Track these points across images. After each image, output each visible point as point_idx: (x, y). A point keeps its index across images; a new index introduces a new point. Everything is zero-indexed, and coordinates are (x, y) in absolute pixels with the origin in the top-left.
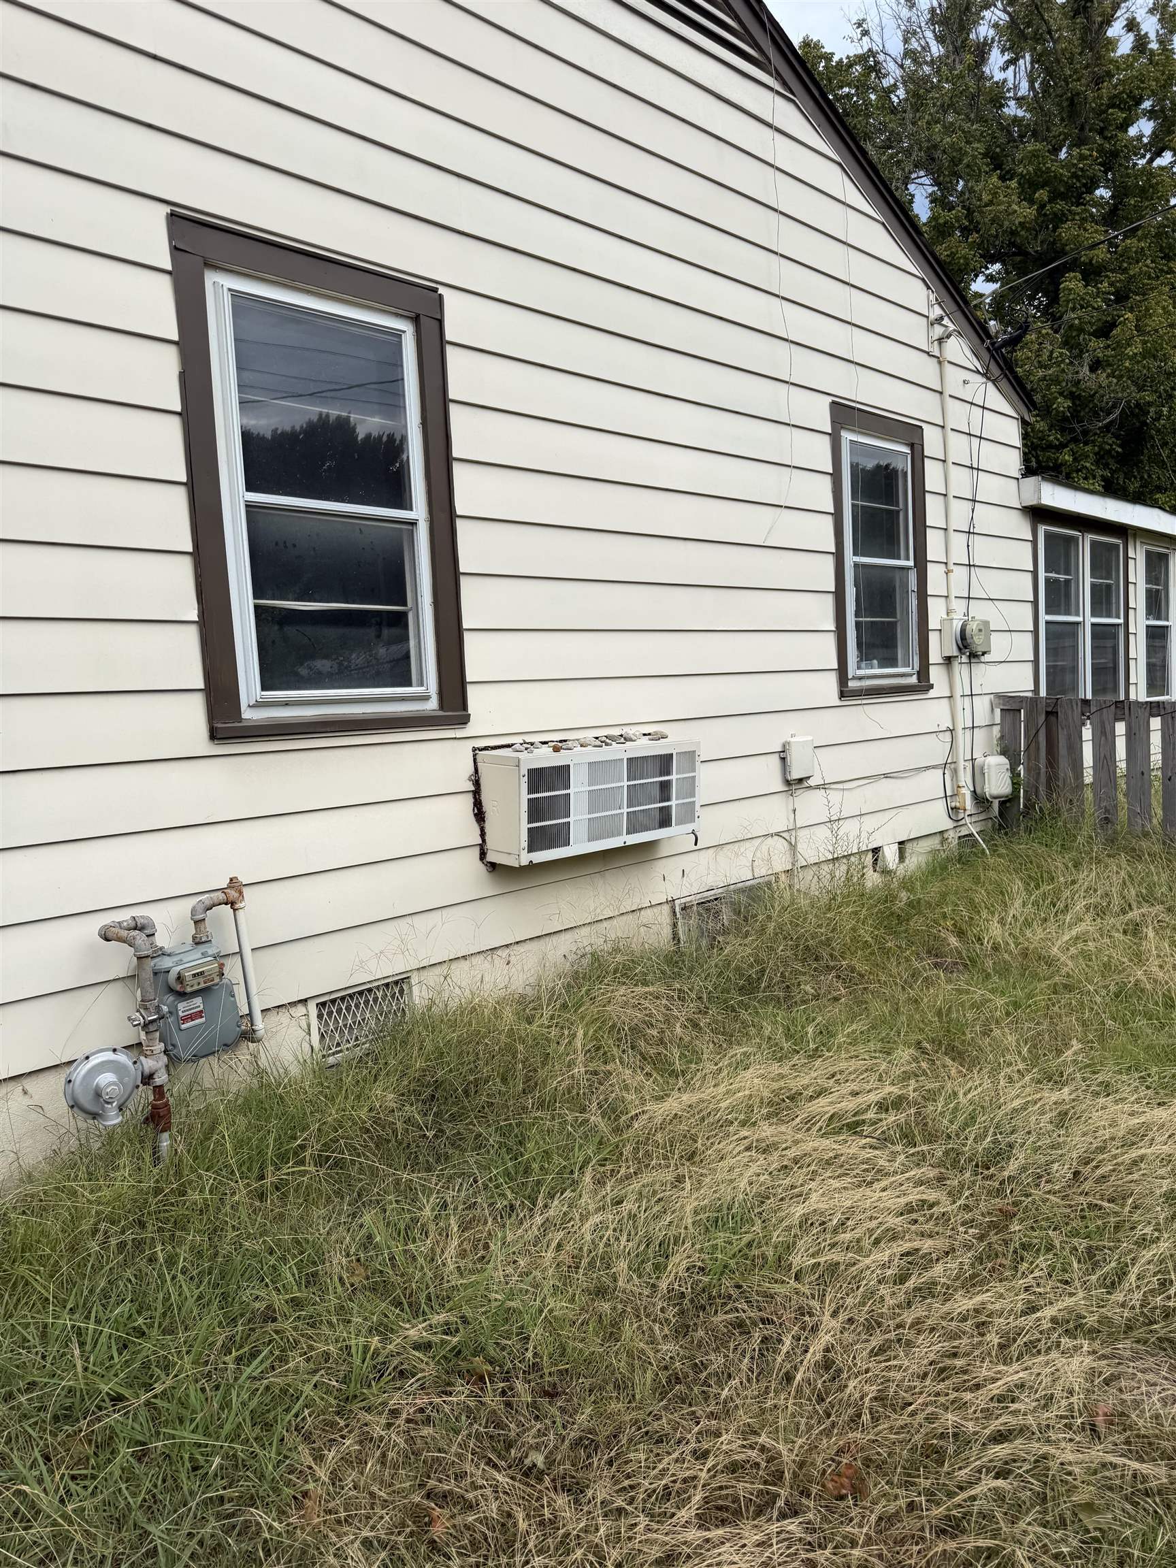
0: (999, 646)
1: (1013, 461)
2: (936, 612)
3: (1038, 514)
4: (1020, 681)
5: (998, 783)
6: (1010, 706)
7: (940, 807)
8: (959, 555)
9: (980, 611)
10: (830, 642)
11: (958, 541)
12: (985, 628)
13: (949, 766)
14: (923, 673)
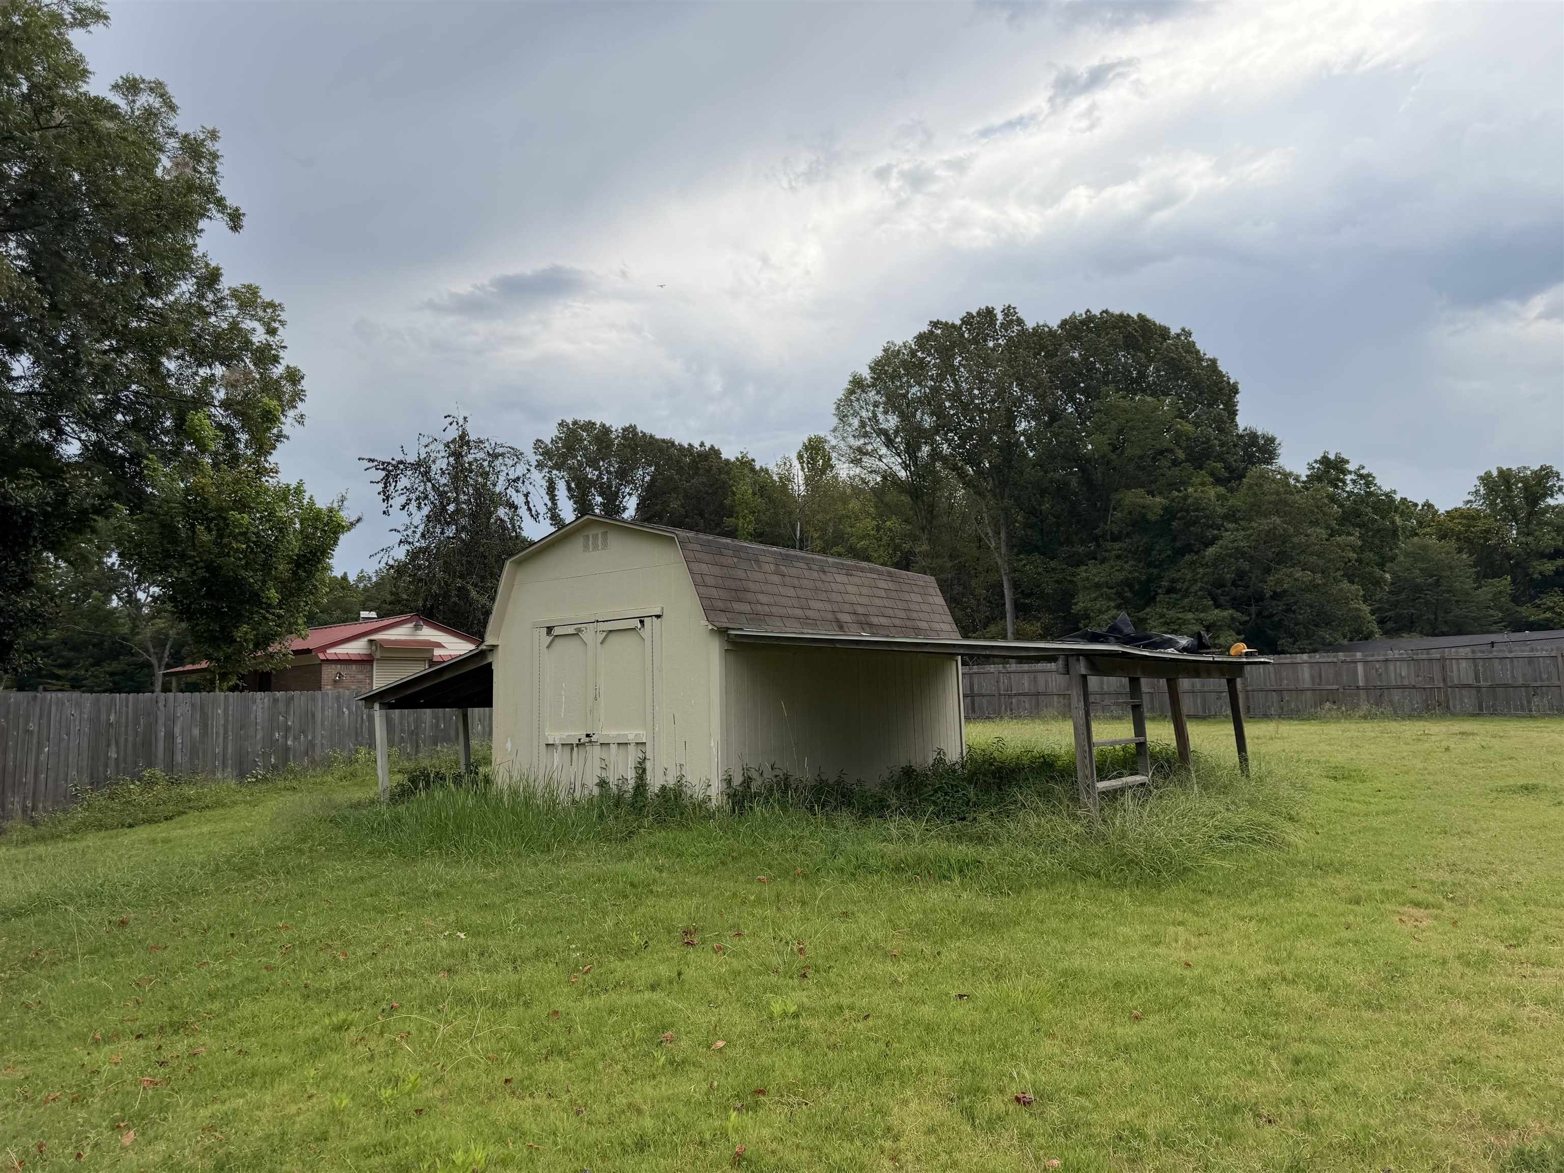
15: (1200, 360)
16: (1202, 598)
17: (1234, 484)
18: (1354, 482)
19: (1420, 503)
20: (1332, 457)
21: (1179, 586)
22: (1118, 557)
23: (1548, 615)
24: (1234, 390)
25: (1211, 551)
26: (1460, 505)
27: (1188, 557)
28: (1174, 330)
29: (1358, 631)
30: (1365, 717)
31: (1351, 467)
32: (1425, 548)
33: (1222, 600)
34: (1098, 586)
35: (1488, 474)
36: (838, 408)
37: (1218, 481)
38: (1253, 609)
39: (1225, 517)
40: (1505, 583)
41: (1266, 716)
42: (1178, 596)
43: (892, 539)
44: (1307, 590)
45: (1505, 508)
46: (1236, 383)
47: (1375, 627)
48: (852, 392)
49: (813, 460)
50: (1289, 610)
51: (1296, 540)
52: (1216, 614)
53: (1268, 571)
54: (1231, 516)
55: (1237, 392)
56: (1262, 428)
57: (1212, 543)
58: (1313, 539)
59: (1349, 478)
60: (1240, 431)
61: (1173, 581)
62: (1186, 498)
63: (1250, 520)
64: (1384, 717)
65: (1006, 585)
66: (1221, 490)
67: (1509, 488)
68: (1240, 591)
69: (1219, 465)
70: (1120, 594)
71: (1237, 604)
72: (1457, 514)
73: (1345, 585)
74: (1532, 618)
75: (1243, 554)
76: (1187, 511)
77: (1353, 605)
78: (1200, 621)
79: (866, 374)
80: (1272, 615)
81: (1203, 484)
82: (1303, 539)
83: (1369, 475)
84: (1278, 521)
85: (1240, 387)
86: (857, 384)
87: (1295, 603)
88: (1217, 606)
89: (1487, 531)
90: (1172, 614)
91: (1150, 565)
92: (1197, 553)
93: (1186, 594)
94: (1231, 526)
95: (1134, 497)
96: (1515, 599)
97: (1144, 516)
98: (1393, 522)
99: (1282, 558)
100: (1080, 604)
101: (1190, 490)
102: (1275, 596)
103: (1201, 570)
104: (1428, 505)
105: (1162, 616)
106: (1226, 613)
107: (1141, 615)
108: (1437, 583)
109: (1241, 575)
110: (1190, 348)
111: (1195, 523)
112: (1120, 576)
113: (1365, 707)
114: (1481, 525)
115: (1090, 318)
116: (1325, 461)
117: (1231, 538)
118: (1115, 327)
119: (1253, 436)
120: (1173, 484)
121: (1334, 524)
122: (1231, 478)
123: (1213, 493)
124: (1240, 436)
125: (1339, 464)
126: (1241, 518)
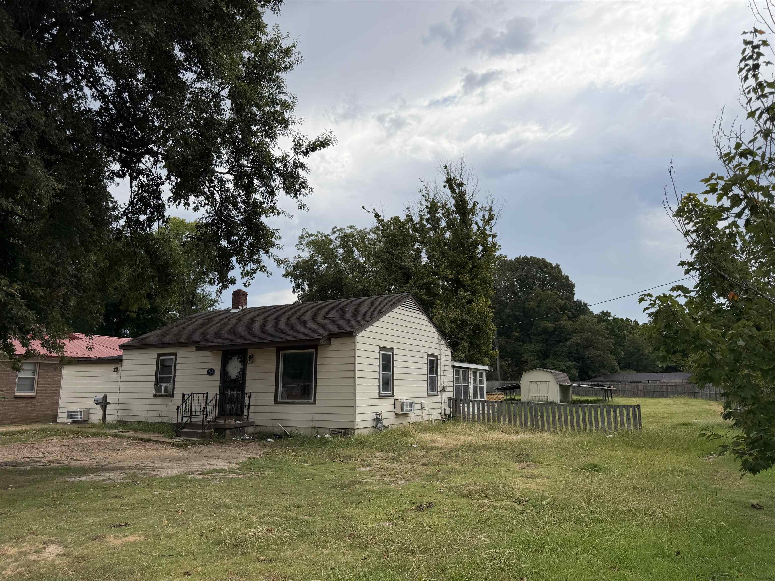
0: (448, 389)
1: (450, 358)
2: (439, 383)
3: (454, 367)
4: (451, 395)
5: (448, 412)
6: (450, 399)
7: (440, 415)
8: (442, 374)
9: (445, 383)
10: (426, 388)
11: (442, 372)
12: (446, 386)
13: (441, 408)
14: (438, 393)
15: (563, 276)
16: (565, 357)
17: (574, 319)
19: (633, 320)
20: (605, 312)
21: (557, 353)
22: (537, 342)
23: (675, 364)
24: (574, 286)
25: (568, 342)
27: (560, 344)
28: (554, 265)
29: (614, 370)
31: (612, 315)
32: (634, 339)
33: (571, 358)
34: (531, 352)
37: (570, 319)
38: (581, 362)
39: (572, 331)
42: (557, 357)
44: (598, 356)
46: (574, 284)
47: (618, 368)
50: (592, 362)
51: (595, 340)
52: (570, 363)
53: (586, 350)
54: (574, 331)
55: (575, 287)
56: (584, 301)
57: (569, 339)
58: (600, 340)
59: (611, 319)
60: (575, 300)
61: (555, 351)
62: (560, 324)
63: (581, 333)
66: (571, 322)
68: (577, 356)
69: (570, 313)
70: (538, 355)
71: (576, 360)
73: (609, 355)
74: (670, 366)
75: (579, 345)
76: (561, 329)
77: (612, 362)
80: (587, 364)
81: (565, 320)
82: (597, 340)
84: (590, 334)
85: (576, 285)
87: (594, 360)
88: (570, 360)
90: (555, 362)
91: (547, 345)
92: (563, 343)
93: (560, 356)
94: (575, 335)
95: (544, 323)
97: (547, 329)
98: (624, 334)
99: (591, 346)
101: (561, 322)
102: (588, 358)
103: (565, 349)
104: (636, 321)
105: (552, 363)
106: (573, 363)
107: (545, 362)
108: (638, 352)
109: (577, 350)
110: (560, 271)
111: (562, 333)
112: (538, 349)
115: (526, 258)
116: (603, 312)
117: (575, 338)
118: (536, 263)
119: (580, 302)
120: (556, 320)
121: (607, 335)
122: (574, 317)
123: (569, 323)
124: (575, 302)
125: (608, 314)
126: (578, 332)
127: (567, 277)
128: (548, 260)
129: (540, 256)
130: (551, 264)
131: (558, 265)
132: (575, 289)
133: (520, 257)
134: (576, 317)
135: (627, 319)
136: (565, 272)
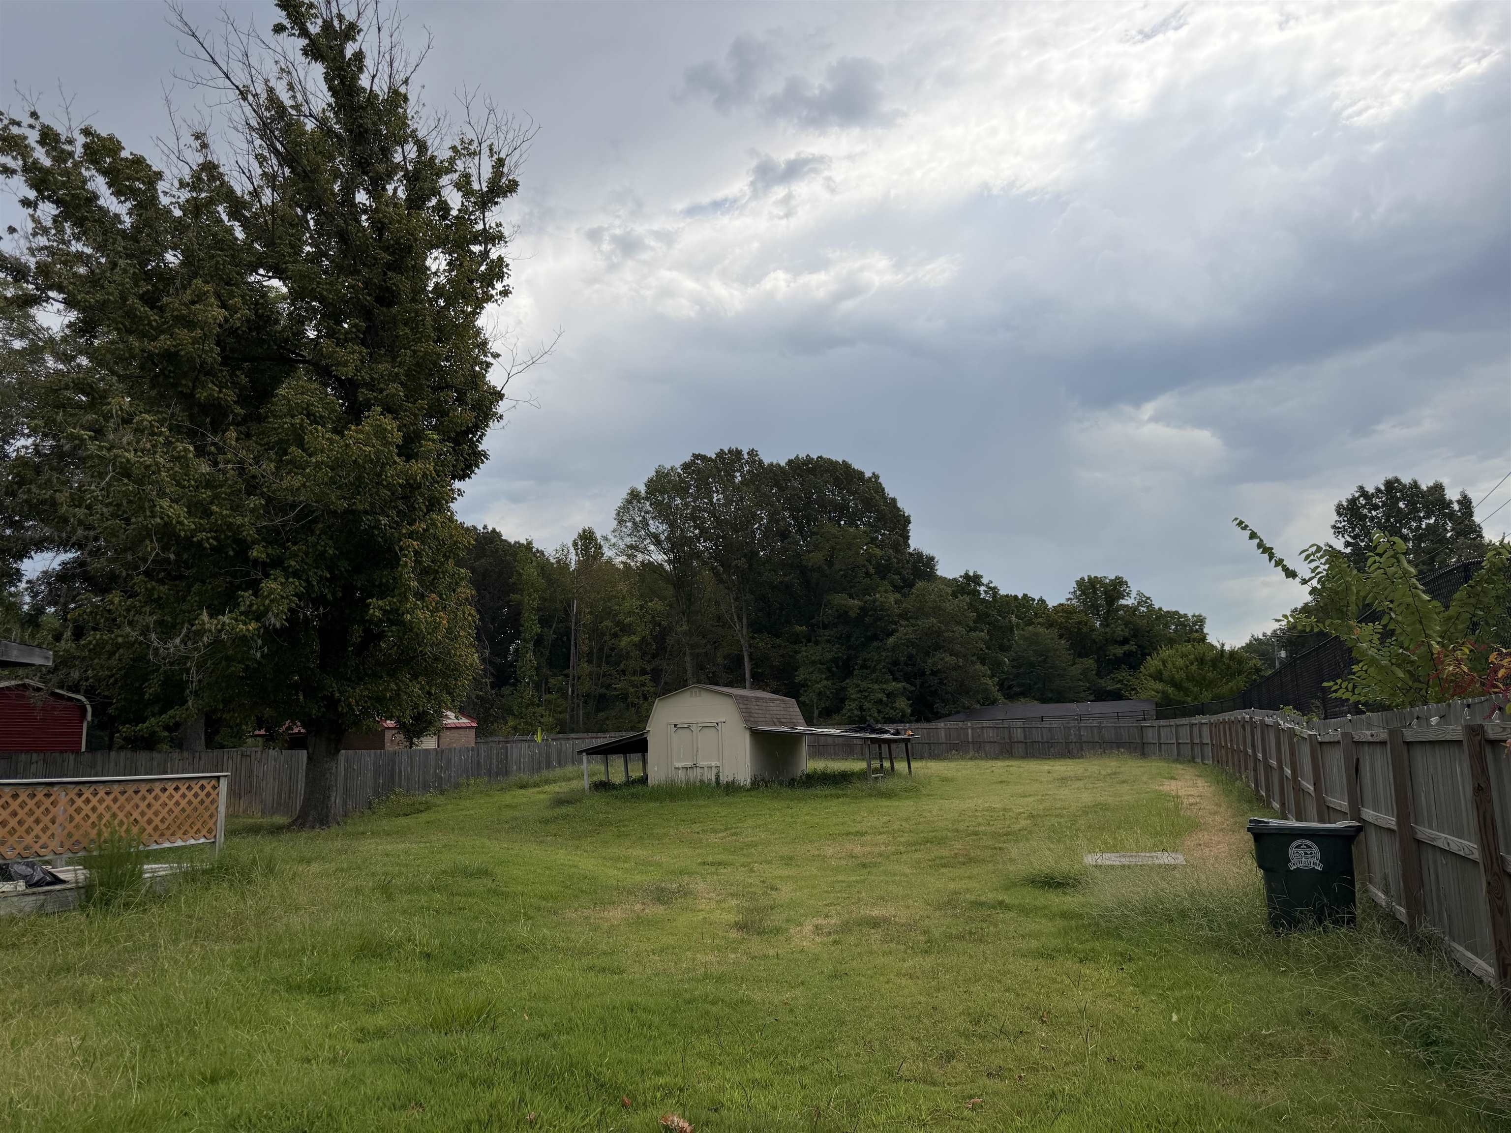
15: (886, 498)
16: (885, 673)
17: (906, 590)
18: (985, 592)
19: (1037, 598)
20: (971, 574)
21: (869, 663)
22: (828, 641)
23: (1119, 686)
24: (907, 521)
25: (891, 640)
26: (1063, 601)
27: (875, 644)
28: (868, 474)
29: (987, 698)
30: (971, 759)
31: (984, 580)
32: (1037, 635)
33: (898, 675)
34: (813, 663)
35: (1082, 579)
36: (618, 514)
37: (897, 588)
38: (918, 682)
39: (900, 616)
40: (1090, 662)
41: (922, 758)
42: (868, 671)
43: (653, 617)
44: (954, 669)
45: (1092, 605)
46: (909, 516)
47: (999, 695)
48: (629, 502)
49: (586, 548)
50: (941, 682)
51: (946, 634)
52: (894, 686)
53: (927, 654)
54: (904, 616)
55: (909, 522)
56: (927, 551)
57: (891, 634)
58: (957, 635)
59: (982, 589)
60: (911, 550)
61: (865, 660)
62: (874, 601)
63: (917, 618)
64: (982, 759)
65: (746, 659)
66: (898, 596)
67: (1095, 592)
68: (910, 669)
69: (896, 577)
70: (829, 670)
71: (907, 678)
72: (1060, 609)
73: (978, 666)
74: (1108, 688)
75: (912, 643)
76: (875, 611)
77: (984, 680)
78: (883, 690)
79: (642, 489)
80: (930, 686)
81: (886, 591)
82: (951, 634)
83: (995, 588)
84: (935, 621)
85: (912, 519)
86: (634, 495)
87: (946, 678)
88: (895, 679)
89: (1080, 623)
90: (864, 684)
91: (849, 648)
92: (881, 641)
93: (874, 670)
94: (904, 623)
95: (841, 600)
96: (1098, 674)
97: (846, 612)
98: (1010, 622)
99: (937, 647)
100: (801, 676)
101: (878, 596)
102: (933, 673)
103: (884, 654)
104: (1042, 601)
105: (858, 686)
106: (900, 685)
107: (843, 684)
108: (1045, 661)
109: (910, 657)
110: (879, 489)
111: (880, 619)
112: (829, 656)
113: (971, 753)
114: (1076, 618)
115: (809, 460)
116: (966, 576)
117: (904, 632)
118: (827, 471)
119: (920, 555)
120: (867, 591)
121: (971, 624)
122: (904, 587)
123: (892, 598)
124: (911, 554)
125: (976, 579)
126: (911, 617)
127: (894, 500)
128: (856, 465)
129: (837, 457)
130: (861, 474)
131: (876, 476)
132: (911, 526)
133: (797, 456)
134: (911, 585)
135: (1025, 596)
136: (891, 491)
